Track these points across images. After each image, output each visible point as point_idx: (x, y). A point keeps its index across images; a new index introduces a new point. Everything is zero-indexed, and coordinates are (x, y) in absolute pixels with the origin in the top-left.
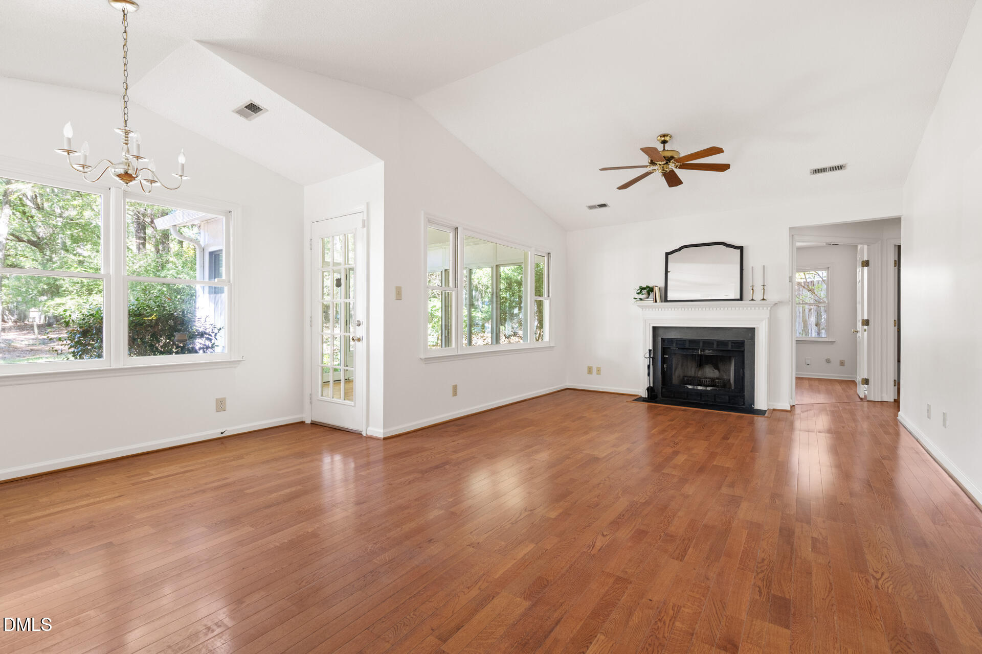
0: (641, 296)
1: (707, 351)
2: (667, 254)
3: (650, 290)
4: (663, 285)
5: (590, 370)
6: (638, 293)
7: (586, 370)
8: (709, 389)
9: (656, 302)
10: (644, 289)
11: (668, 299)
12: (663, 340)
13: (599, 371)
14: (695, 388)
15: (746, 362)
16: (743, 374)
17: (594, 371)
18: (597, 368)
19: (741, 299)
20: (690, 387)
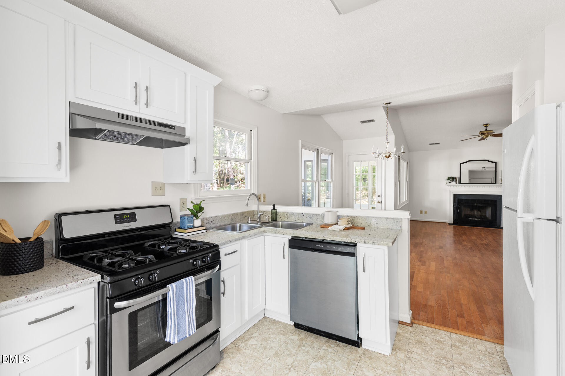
0: (449, 181)
1: (479, 204)
2: (461, 164)
3: (453, 179)
4: (459, 176)
5: (421, 212)
6: (448, 180)
7: (419, 212)
8: (479, 219)
9: (457, 184)
10: (450, 178)
11: (461, 182)
12: (458, 199)
13: (426, 212)
14: (474, 219)
15: (497, 208)
16: (496, 214)
17: (423, 212)
18: (425, 211)
19: (496, 183)
20: (471, 219)
